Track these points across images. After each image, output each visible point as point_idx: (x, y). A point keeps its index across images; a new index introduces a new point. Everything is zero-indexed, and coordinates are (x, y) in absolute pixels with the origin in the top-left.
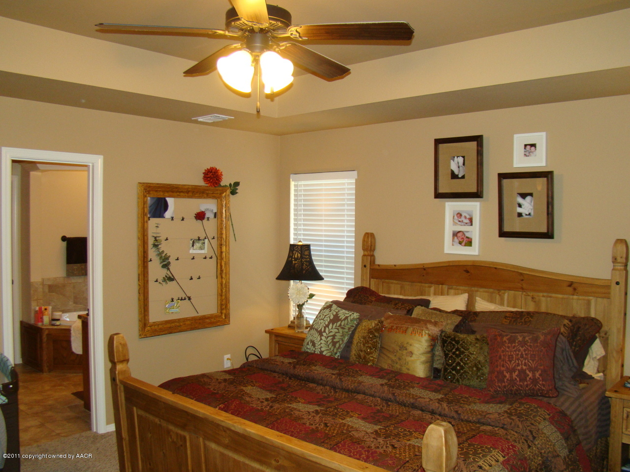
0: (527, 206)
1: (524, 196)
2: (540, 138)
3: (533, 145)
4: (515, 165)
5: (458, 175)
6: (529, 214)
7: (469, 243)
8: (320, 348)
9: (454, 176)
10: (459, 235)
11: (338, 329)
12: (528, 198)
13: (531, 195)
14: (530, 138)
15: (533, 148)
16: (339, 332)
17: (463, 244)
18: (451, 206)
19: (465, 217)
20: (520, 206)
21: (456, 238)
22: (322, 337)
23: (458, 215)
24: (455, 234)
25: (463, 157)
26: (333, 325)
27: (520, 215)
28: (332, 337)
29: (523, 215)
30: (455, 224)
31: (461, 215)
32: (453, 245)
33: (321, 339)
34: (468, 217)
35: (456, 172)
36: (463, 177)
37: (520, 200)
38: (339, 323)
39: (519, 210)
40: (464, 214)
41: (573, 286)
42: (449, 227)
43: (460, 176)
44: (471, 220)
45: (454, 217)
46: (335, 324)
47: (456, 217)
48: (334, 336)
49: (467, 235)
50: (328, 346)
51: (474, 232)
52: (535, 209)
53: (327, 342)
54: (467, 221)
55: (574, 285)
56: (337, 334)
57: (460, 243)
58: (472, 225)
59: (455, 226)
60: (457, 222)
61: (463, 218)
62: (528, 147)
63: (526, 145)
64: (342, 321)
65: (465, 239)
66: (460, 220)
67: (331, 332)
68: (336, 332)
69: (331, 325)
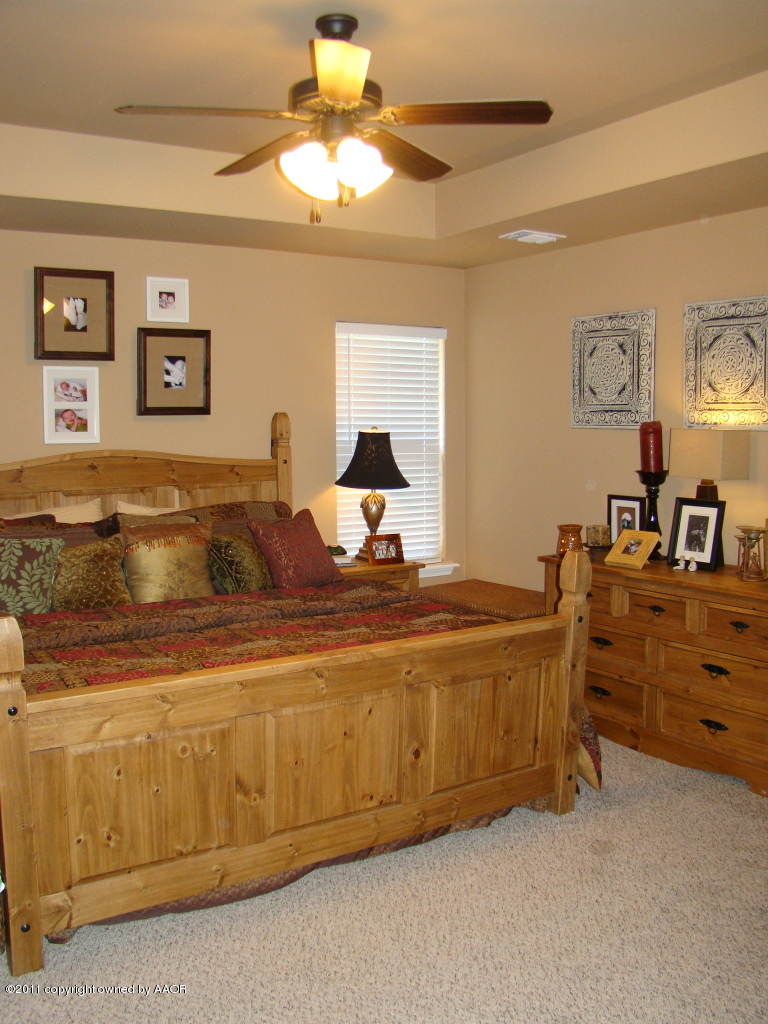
0: (177, 373)
1: (173, 360)
2: (181, 286)
3: (171, 294)
4: (149, 319)
5: (75, 326)
6: (181, 384)
7: (83, 426)
8: (23, 607)
9: (70, 327)
10: (66, 415)
11: (43, 568)
12: (179, 363)
13: (183, 359)
14: (168, 284)
15: (171, 298)
16: (46, 573)
17: (74, 428)
18: (53, 373)
19: (76, 389)
20: (168, 372)
21: (61, 420)
22: (20, 588)
23: (64, 386)
24: (60, 415)
25: (85, 300)
26: (31, 564)
27: (168, 385)
28: (38, 584)
29: (173, 385)
30: (58, 399)
31: (68, 386)
32: (56, 431)
33: (18, 592)
34: (79, 388)
35: (73, 321)
36: (84, 329)
37: (168, 365)
38: (41, 558)
39: (167, 378)
40: (72, 385)
41: (233, 470)
42: (50, 404)
43: (79, 328)
44: (84, 393)
45: (55, 389)
46: (36, 561)
47: (59, 389)
48: (41, 580)
49: (79, 414)
50: (38, 598)
51: (92, 410)
52: (188, 376)
53: (34, 593)
54: (79, 394)
55: (236, 470)
56: (43, 577)
57: (69, 427)
58: (86, 400)
59: (58, 403)
60: (62, 396)
61: (71, 391)
62: (165, 296)
63: (161, 293)
64: (44, 555)
65: (76, 421)
66: (66, 393)
67: (34, 575)
68: (42, 574)
69: (27, 566)
